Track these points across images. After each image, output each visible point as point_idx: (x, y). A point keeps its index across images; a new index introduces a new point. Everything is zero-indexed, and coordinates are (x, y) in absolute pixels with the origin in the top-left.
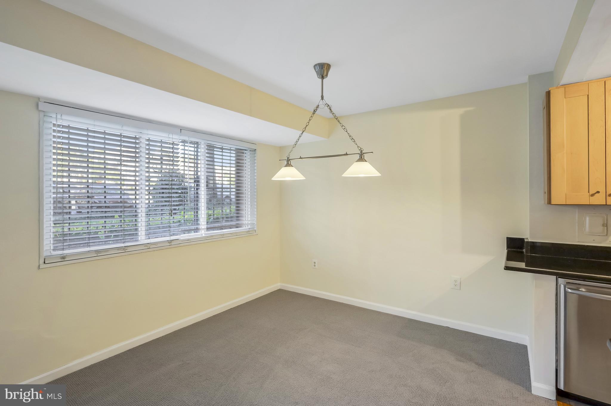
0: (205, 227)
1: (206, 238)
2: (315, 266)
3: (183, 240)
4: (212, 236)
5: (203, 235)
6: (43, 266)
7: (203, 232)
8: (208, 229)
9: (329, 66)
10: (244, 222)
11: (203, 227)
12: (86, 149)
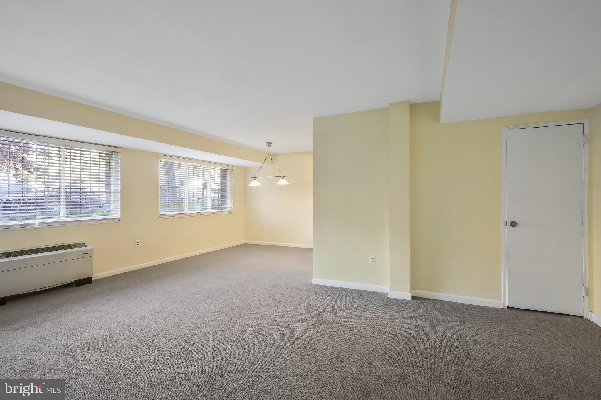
0: (210, 207)
1: (212, 213)
2: (264, 229)
3: (203, 213)
4: (214, 212)
5: (210, 212)
6: (160, 218)
7: (209, 210)
8: (212, 209)
9: (272, 143)
10: (228, 207)
11: (209, 208)
12: (178, 169)
